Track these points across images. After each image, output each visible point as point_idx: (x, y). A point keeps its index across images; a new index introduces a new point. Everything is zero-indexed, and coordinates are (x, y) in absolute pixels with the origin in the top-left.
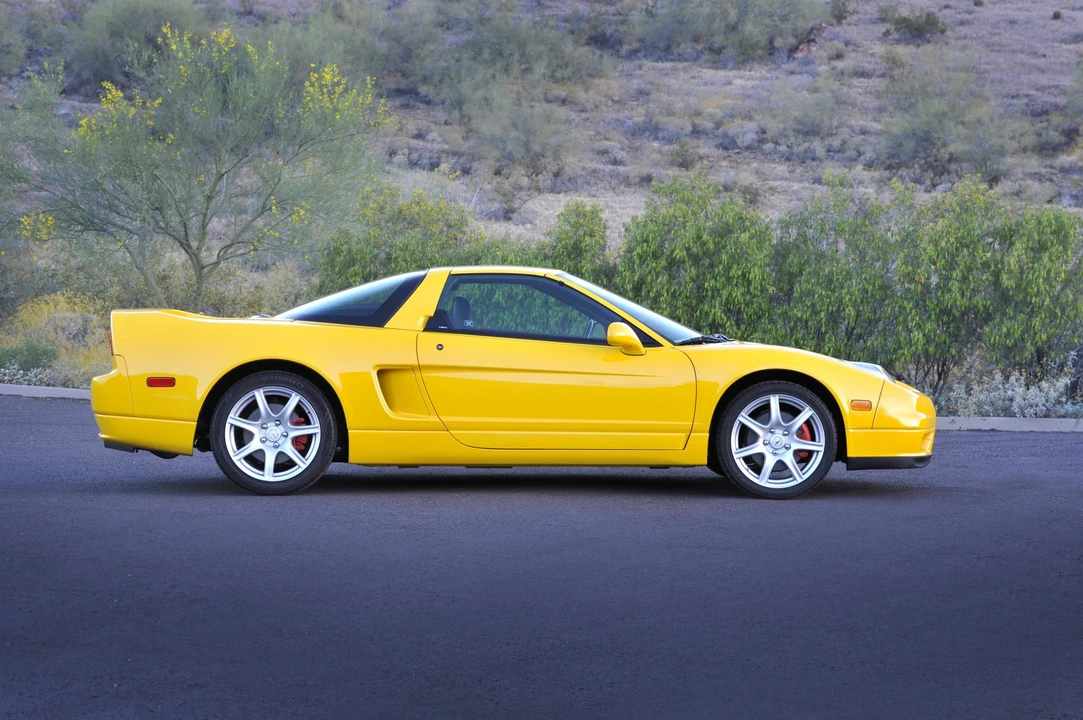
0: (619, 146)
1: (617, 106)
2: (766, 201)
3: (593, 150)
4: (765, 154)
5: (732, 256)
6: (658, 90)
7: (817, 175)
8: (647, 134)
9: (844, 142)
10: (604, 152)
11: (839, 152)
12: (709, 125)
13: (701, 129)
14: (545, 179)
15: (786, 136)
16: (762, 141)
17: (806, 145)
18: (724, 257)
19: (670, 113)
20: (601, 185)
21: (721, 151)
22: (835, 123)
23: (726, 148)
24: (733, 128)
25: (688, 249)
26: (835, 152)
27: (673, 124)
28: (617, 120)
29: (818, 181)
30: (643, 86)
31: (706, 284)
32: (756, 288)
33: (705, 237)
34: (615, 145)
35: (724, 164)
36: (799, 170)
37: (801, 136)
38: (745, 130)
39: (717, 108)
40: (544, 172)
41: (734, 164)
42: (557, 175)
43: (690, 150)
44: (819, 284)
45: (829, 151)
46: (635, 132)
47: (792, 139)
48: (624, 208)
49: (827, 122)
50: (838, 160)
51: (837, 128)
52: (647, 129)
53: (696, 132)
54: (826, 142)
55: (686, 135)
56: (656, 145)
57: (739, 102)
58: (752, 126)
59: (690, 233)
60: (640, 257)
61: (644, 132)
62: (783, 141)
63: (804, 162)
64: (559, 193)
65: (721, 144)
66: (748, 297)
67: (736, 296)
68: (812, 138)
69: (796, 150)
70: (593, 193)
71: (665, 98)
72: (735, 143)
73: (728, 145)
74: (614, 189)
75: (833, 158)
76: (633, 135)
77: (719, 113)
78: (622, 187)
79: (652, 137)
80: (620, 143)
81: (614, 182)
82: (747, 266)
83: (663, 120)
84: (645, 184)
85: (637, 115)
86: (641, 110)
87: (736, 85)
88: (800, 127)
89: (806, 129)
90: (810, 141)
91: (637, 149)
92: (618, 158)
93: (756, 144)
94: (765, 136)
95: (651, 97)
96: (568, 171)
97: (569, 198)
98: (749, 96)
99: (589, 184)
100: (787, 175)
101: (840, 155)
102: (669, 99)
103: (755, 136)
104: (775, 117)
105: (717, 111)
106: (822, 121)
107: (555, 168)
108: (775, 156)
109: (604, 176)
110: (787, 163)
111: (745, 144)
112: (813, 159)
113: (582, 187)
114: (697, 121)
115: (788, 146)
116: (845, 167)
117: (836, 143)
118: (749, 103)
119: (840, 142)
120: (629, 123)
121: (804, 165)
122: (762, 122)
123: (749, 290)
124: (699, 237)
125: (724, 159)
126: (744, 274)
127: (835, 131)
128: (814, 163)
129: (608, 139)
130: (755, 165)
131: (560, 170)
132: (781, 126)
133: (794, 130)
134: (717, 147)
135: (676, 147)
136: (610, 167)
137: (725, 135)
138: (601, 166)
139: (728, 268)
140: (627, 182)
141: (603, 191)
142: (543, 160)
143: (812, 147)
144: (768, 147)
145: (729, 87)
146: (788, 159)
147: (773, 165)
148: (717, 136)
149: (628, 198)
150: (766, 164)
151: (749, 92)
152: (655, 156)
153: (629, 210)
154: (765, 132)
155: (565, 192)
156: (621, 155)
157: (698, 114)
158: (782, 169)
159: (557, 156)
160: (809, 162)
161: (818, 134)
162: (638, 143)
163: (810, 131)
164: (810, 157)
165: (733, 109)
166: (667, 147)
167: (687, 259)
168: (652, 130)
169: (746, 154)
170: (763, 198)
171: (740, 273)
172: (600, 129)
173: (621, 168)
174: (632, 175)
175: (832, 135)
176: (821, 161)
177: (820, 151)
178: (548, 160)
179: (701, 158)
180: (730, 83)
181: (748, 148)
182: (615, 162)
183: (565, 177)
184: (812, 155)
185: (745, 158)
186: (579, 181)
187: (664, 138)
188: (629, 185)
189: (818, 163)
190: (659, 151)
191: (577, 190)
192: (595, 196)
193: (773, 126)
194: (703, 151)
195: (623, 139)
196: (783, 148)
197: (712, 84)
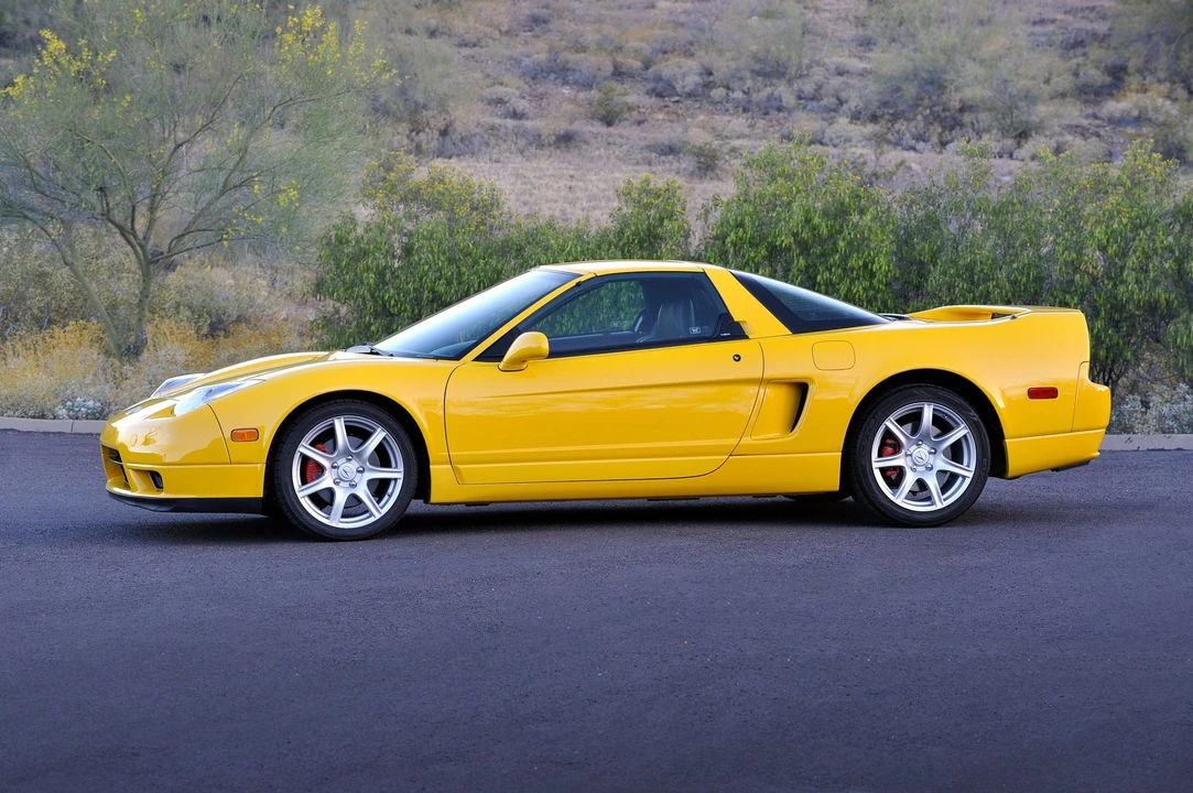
0: (518, 93)
1: (505, 39)
2: (727, 166)
3: (482, 99)
4: (714, 103)
5: (850, 243)
6: (560, 17)
7: (785, 131)
8: (553, 76)
9: (819, 87)
10: (500, 101)
11: (812, 99)
12: (637, 64)
13: (624, 70)
14: (428, 139)
15: (741, 79)
16: (708, 86)
17: (769, 90)
18: (841, 244)
19: (583, 49)
20: (504, 146)
21: (654, 100)
22: (806, 61)
23: (660, 95)
24: (668, 67)
25: (795, 235)
26: (806, 99)
27: (590, 62)
28: (511, 58)
29: (788, 137)
30: (536, 10)
31: (819, 278)
32: (880, 282)
33: (816, 220)
34: (512, 90)
35: (660, 116)
36: (761, 123)
37: (760, 79)
38: (685, 70)
39: (643, 40)
40: (427, 130)
41: (674, 117)
42: (444, 133)
43: (615, 99)
44: (959, 276)
45: (800, 98)
46: (536, 74)
47: (749, 83)
48: (540, 178)
49: (795, 61)
50: (812, 111)
51: (809, 67)
52: (552, 71)
53: (619, 73)
54: (795, 87)
55: (605, 79)
56: (566, 91)
57: (671, 33)
58: (692, 65)
59: (798, 216)
60: (734, 245)
61: (549, 74)
62: (735, 84)
63: (766, 114)
64: (450, 158)
65: (654, 90)
66: (872, 292)
67: (858, 291)
68: (775, 81)
69: (755, 97)
70: (495, 157)
71: (570, 27)
72: (674, 88)
73: (663, 90)
74: (521, 153)
75: (805, 108)
76: (533, 79)
77: (646, 48)
78: (533, 149)
79: (559, 81)
80: (518, 88)
81: (522, 142)
82: (869, 254)
83: (572, 57)
84: (563, 145)
85: (537, 51)
86: (541, 45)
87: (661, 9)
88: (757, 67)
89: (768, 69)
90: (771, 85)
91: (541, 97)
92: (519, 110)
93: (700, 89)
94: (711, 78)
95: (551, 26)
96: (458, 126)
97: (464, 164)
98: (682, 25)
99: (488, 145)
100: (747, 131)
101: (815, 103)
102: (576, 27)
103: (697, 79)
104: (721, 52)
105: (644, 45)
106: (789, 58)
107: (441, 125)
108: (728, 106)
109: (507, 134)
110: (744, 115)
111: (687, 89)
112: (779, 109)
113: (480, 150)
114: (620, 59)
115: (744, 92)
116: (824, 119)
117: (808, 88)
118: (684, 35)
119: (814, 86)
120: (527, 61)
121: (768, 117)
122: (706, 60)
123: (871, 283)
124: (808, 221)
125: (660, 109)
126: (865, 265)
127: (805, 72)
128: (781, 114)
129: (502, 84)
130: (702, 117)
131: (447, 126)
132: (733, 65)
133: (753, 71)
134: (647, 93)
135: (595, 94)
136: (510, 123)
137: (659, 79)
138: (498, 121)
139: (845, 258)
140: (538, 141)
141: (508, 154)
142: (425, 113)
143: (776, 93)
144: (718, 93)
145: (653, 12)
146: (745, 110)
147: (727, 118)
148: (646, 79)
149: (544, 164)
150: (716, 117)
151: (683, 18)
152: (568, 107)
153: (547, 180)
154: (710, 74)
155: (458, 155)
156: (522, 105)
157: (620, 48)
158: (739, 123)
159: (443, 109)
160: (773, 113)
161: (783, 75)
162: (541, 89)
163: (771, 71)
164: (773, 107)
165: (663, 43)
166: (582, 95)
167: (794, 247)
168: (559, 71)
169: (689, 102)
170: (722, 162)
171: (861, 264)
172: (489, 71)
173: (529, 124)
174: (545, 133)
175: (801, 76)
176: (790, 111)
177: (789, 99)
178: (430, 113)
179: (630, 109)
180: (653, 7)
181: (690, 95)
182: (515, 115)
183: (455, 137)
184: (776, 104)
185: (688, 109)
186: (476, 141)
187: (576, 83)
188: (541, 146)
189: (786, 114)
190: (573, 101)
191: (473, 154)
192: (498, 161)
193: (722, 66)
194: (632, 99)
195: (522, 84)
196: (738, 95)
197: (629, 8)
